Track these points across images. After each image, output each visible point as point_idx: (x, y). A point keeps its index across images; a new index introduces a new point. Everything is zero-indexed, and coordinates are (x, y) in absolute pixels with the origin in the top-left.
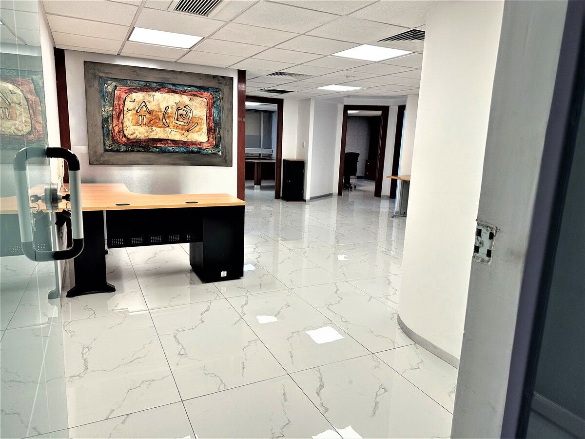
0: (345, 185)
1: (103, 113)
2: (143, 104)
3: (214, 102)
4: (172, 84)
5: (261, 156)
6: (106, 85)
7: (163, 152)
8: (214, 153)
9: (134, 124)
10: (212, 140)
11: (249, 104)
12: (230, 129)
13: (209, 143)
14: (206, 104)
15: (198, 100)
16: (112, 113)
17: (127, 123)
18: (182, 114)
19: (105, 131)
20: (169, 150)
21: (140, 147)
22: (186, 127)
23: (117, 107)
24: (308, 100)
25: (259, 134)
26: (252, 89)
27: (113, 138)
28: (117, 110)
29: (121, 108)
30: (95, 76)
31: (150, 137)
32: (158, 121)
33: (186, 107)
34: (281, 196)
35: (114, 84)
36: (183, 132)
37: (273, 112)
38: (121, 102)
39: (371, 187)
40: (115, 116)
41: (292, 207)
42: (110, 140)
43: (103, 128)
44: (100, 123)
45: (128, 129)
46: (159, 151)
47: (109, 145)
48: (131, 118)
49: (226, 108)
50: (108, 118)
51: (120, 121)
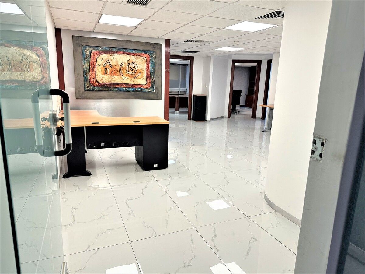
0: (232, 110)
1: (84, 67)
2: (108, 61)
3: (150, 60)
4: (125, 49)
5: (180, 92)
6: (85, 50)
7: (120, 91)
8: (150, 92)
9: (102, 73)
10: (149, 83)
11: (172, 61)
12: (160, 76)
13: (147, 85)
14: (146, 61)
15: (140, 59)
16: (89, 68)
17: (98, 73)
18: (131, 68)
19: (85, 78)
20: (123, 90)
21: (106, 88)
22: (133, 76)
23: (92, 64)
24: (209, 57)
25: (178, 79)
26: (174, 51)
27: (90, 82)
28: (92, 65)
29: (95, 64)
30: (79, 45)
31: (112, 82)
32: (117, 72)
33: (134, 63)
34: (192, 118)
35: (90, 49)
36: (131, 78)
37: (187, 65)
38: (95, 60)
39: (249, 112)
40: (91, 69)
41: (198, 124)
42: (88, 84)
43: (84, 76)
44: (82, 73)
45: (99, 77)
46: (117, 90)
47: (88, 87)
48: (100, 70)
49: (158, 63)
50: (87, 70)
51: (94, 72)
